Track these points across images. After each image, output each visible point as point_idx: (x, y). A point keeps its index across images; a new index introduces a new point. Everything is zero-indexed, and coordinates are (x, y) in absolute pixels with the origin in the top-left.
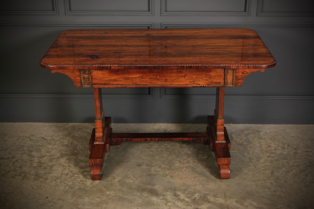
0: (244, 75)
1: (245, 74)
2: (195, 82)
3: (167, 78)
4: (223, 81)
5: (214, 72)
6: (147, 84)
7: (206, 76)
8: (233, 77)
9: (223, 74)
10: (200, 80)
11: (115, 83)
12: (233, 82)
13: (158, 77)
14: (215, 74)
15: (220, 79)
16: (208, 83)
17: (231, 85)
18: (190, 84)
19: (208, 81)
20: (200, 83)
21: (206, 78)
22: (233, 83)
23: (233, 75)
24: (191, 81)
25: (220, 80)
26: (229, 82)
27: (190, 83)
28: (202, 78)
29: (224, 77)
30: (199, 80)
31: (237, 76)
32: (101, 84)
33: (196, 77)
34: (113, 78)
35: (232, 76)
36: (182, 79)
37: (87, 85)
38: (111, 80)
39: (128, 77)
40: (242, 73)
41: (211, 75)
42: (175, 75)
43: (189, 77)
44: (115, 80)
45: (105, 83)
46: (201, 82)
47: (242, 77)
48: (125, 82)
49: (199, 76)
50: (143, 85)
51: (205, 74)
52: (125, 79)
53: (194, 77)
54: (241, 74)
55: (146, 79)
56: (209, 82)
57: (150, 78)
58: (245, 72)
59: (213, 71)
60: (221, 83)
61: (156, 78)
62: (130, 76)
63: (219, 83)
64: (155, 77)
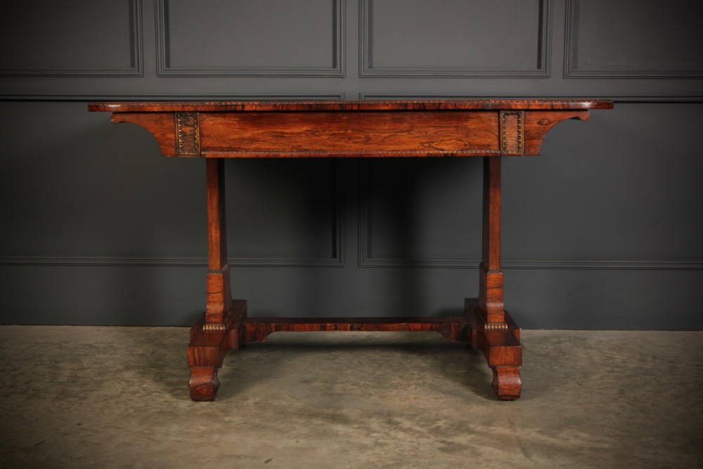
0: (543, 126)
1: (546, 124)
2: (433, 145)
3: (371, 135)
4: (497, 143)
5: (475, 121)
6: (324, 148)
7: (457, 130)
8: (519, 132)
9: (494, 124)
10: (445, 139)
11: (253, 146)
12: (519, 143)
13: (350, 132)
14: (478, 125)
15: (490, 137)
16: (463, 147)
17: (515, 152)
18: (423, 150)
19: (462, 143)
20: (445, 147)
21: (459, 134)
22: (519, 147)
23: (519, 127)
24: (424, 141)
25: (490, 140)
26: (510, 144)
27: (421, 147)
28: (449, 134)
29: (497, 133)
30: (442, 141)
31: (528, 131)
32: (222, 149)
33: (435, 133)
34: (248, 135)
35: (516, 129)
36: (405, 137)
37: (189, 151)
38: (243, 140)
39: (282, 133)
40: (539, 123)
41: (469, 127)
42: (387, 127)
43: (420, 132)
44: (253, 140)
45: (230, 148)
46: (447, 145)
47: (537, 133)
48: (274, 144)
49: (442, 129)
50: (316, 150)
51: (455, 125)
52: (275, 136)
53: (431, 131)
54: (537, 125)
55: (324, 137)
56: (466, 145)
57: (331, 135)
58: (544, 119)
59: (472, 118)
60: (492, 147)
61: (344, 134)
62: (286, 131)
63: (488, 146)
64: (342, 132)
